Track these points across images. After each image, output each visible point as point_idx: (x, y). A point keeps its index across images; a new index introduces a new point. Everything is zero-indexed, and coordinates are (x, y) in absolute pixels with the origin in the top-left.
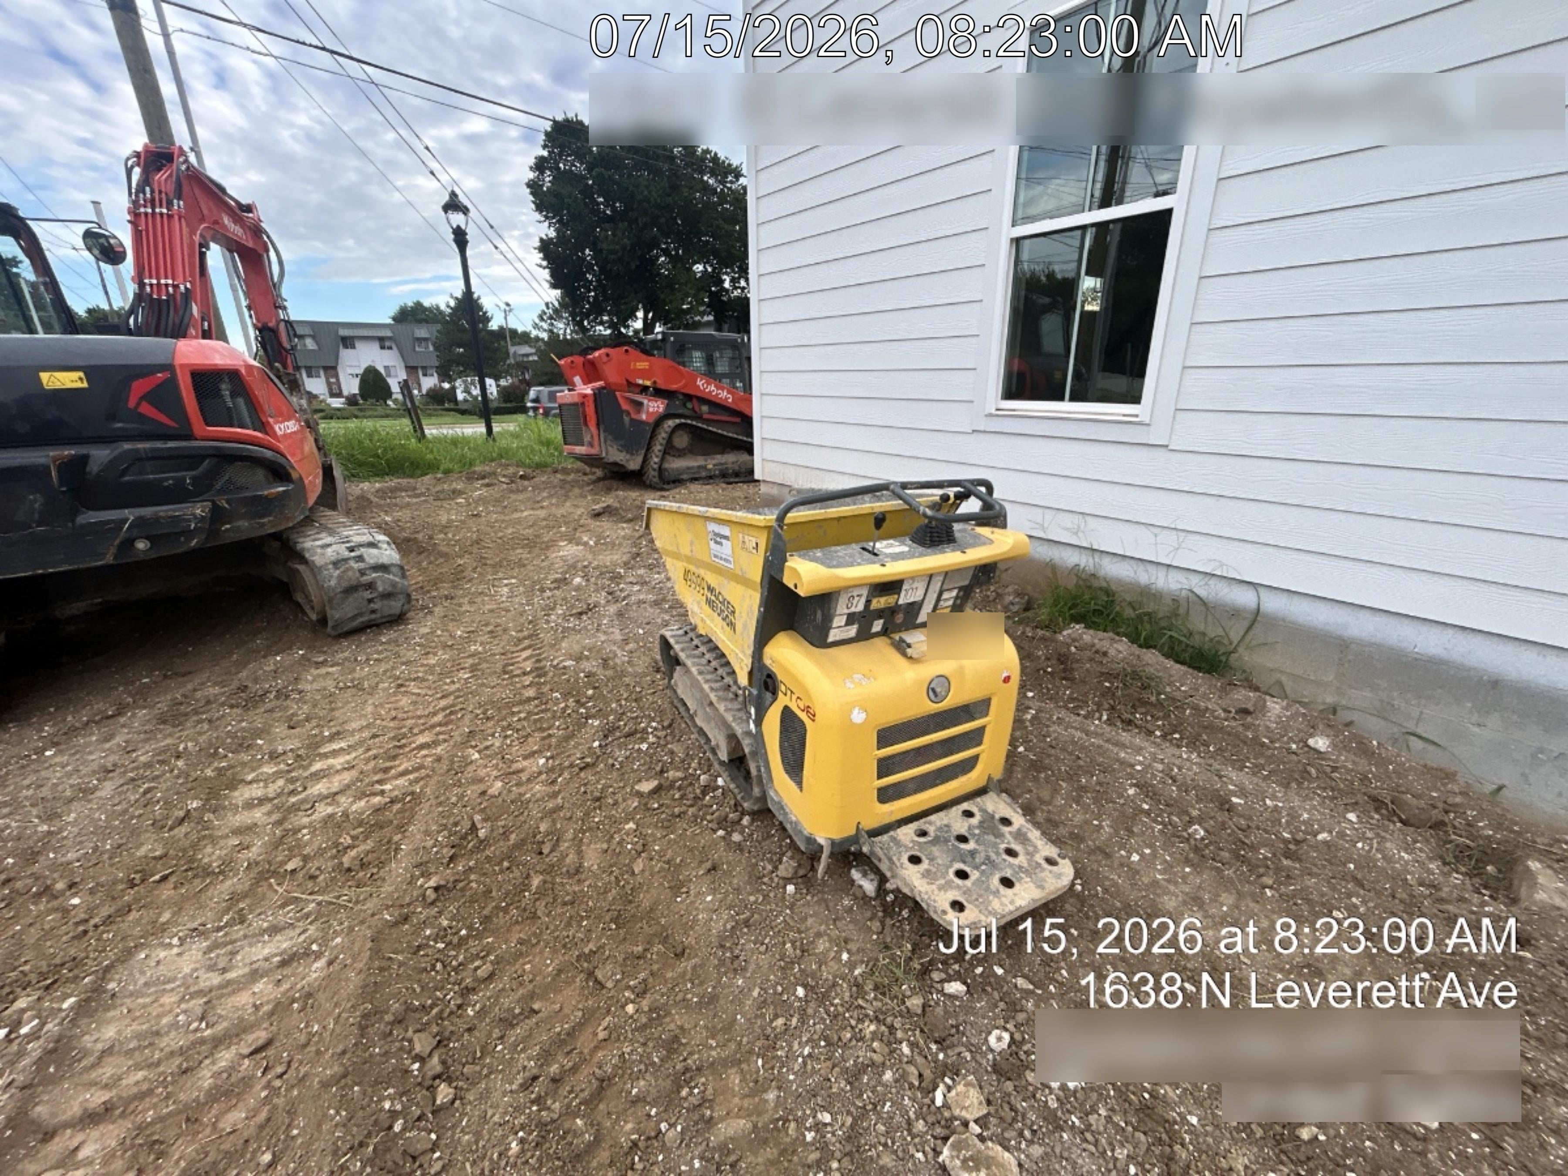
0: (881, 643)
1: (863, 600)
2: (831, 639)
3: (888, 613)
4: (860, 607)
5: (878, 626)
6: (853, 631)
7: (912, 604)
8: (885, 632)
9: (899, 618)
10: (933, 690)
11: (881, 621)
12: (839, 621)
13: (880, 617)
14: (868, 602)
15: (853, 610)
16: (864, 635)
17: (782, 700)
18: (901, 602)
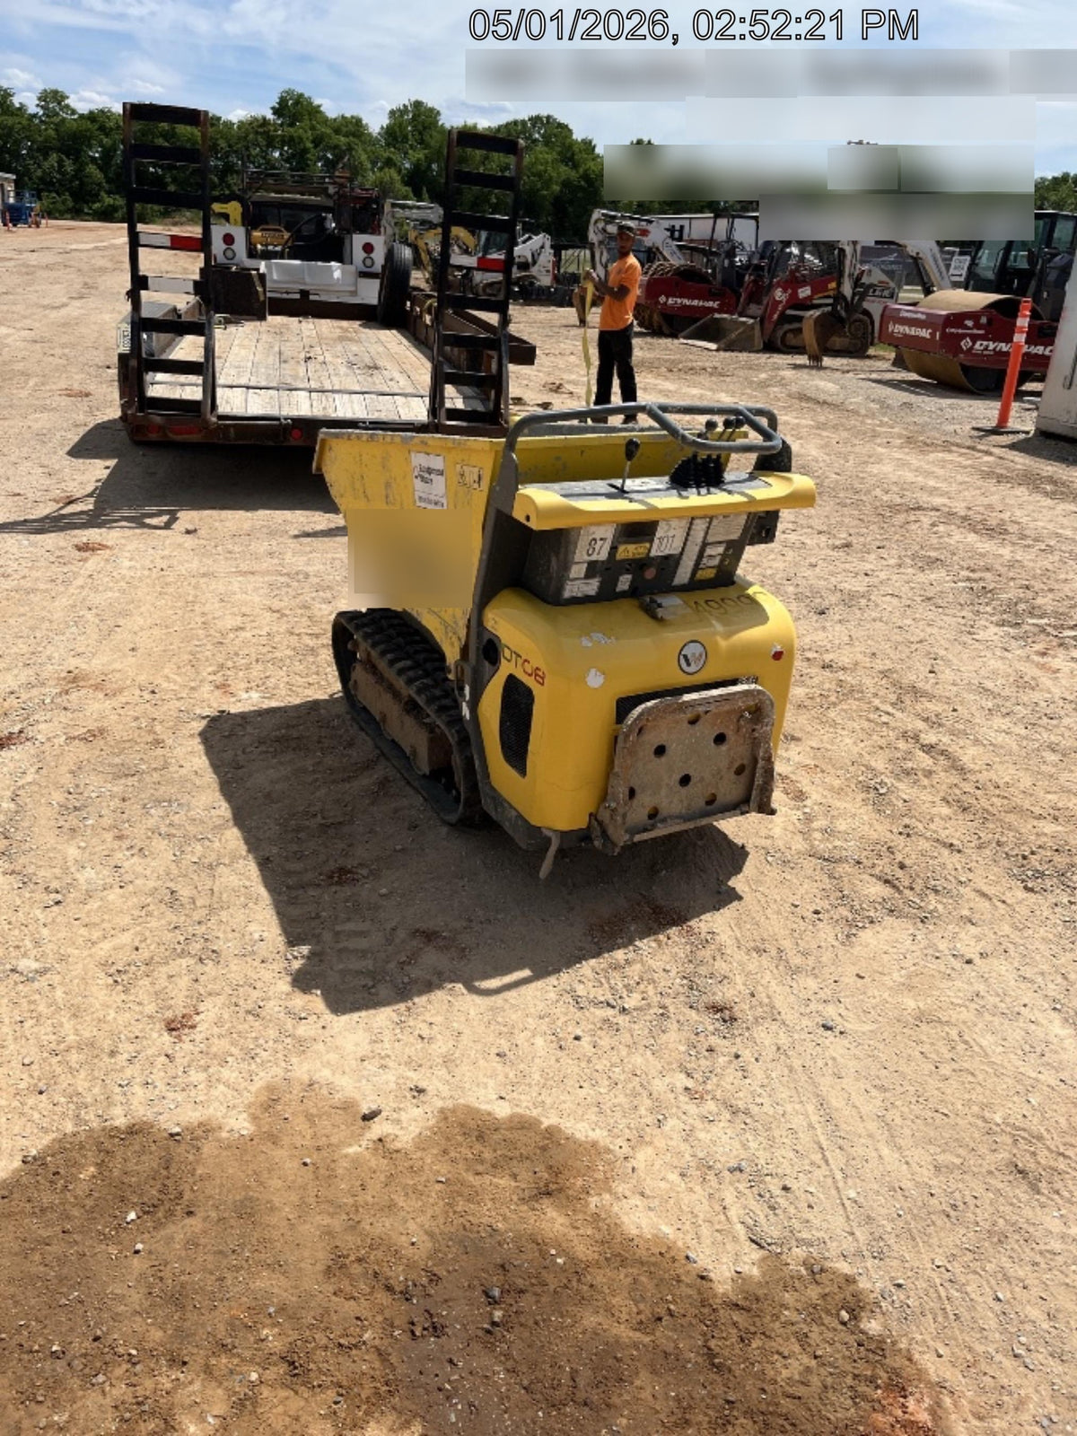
0: (628, 605)
1: (607, 547)
2: (567, 594)
3: (639, 565)
4: (603, 556)
5: (624, 582)
6: (592, 587)
7: (667, 558)
8: (633, 592)
9: (650, 574)
10: (685, 657)
11: (629, 577)
12: (578, 571)
13: (628, 572)
14: (614, 549)
15: (594, 557)
16: (607, 595)
17: (505, 669)
18: (653, 553)
